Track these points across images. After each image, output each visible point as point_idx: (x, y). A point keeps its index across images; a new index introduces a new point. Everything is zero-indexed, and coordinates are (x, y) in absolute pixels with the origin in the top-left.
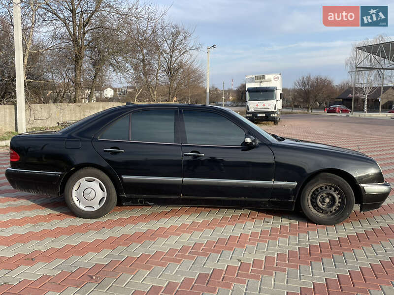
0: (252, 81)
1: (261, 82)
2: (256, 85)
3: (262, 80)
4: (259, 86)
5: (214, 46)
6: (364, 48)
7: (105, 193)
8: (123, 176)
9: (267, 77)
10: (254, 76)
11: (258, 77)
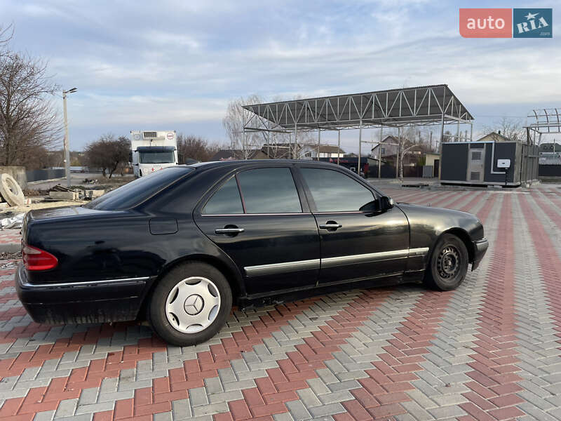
0: (139, 138)
1: (152, 140)
2: (146, 144)
3: (152, 138)
4: (149, 145)
5: (72, 90)
6: (251, 108)
7: (217, 299)
8: (245, 268)
9: (160, 134)
10: (142, 132)
11: (147, 134)
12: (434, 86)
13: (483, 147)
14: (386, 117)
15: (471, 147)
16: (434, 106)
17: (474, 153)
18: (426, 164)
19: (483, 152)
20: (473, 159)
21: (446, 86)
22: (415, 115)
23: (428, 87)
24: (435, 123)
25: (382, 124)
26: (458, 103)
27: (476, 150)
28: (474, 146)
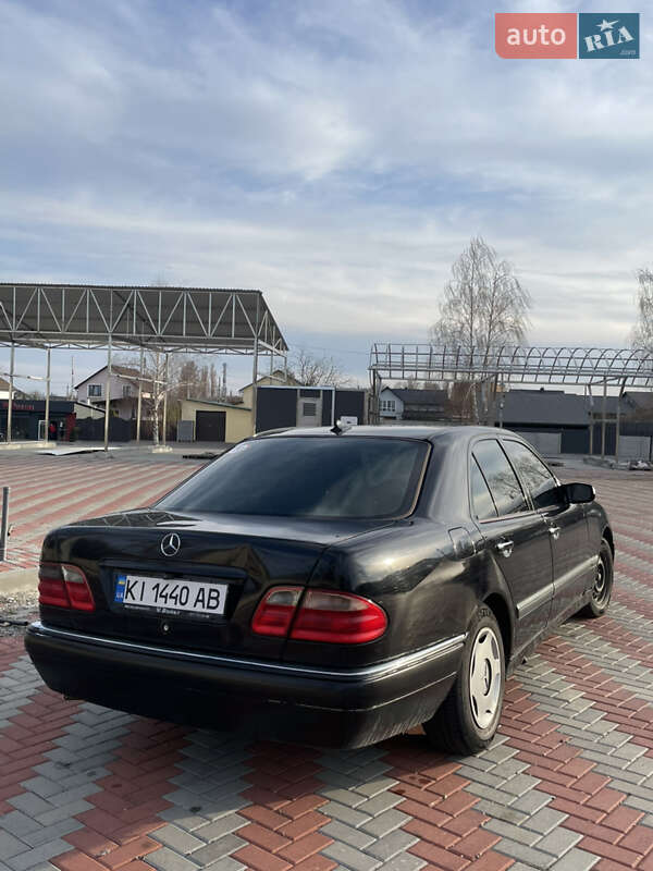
8: (517, 606)
12: (241, 291)
13: (319, 396)
14: (159, 333)
15: (301, 396)
16: (241, 323)
17: (305, 405)
18: (183, 419)
19: (319, 403)
20: (305, 414)
21: (260, 293)
22: (209, 335)
23: (231, 291)
24: (229, 351)
25: (143, 346)
26: (272, 323)
27: (309, 401)
28: (306, 393)
